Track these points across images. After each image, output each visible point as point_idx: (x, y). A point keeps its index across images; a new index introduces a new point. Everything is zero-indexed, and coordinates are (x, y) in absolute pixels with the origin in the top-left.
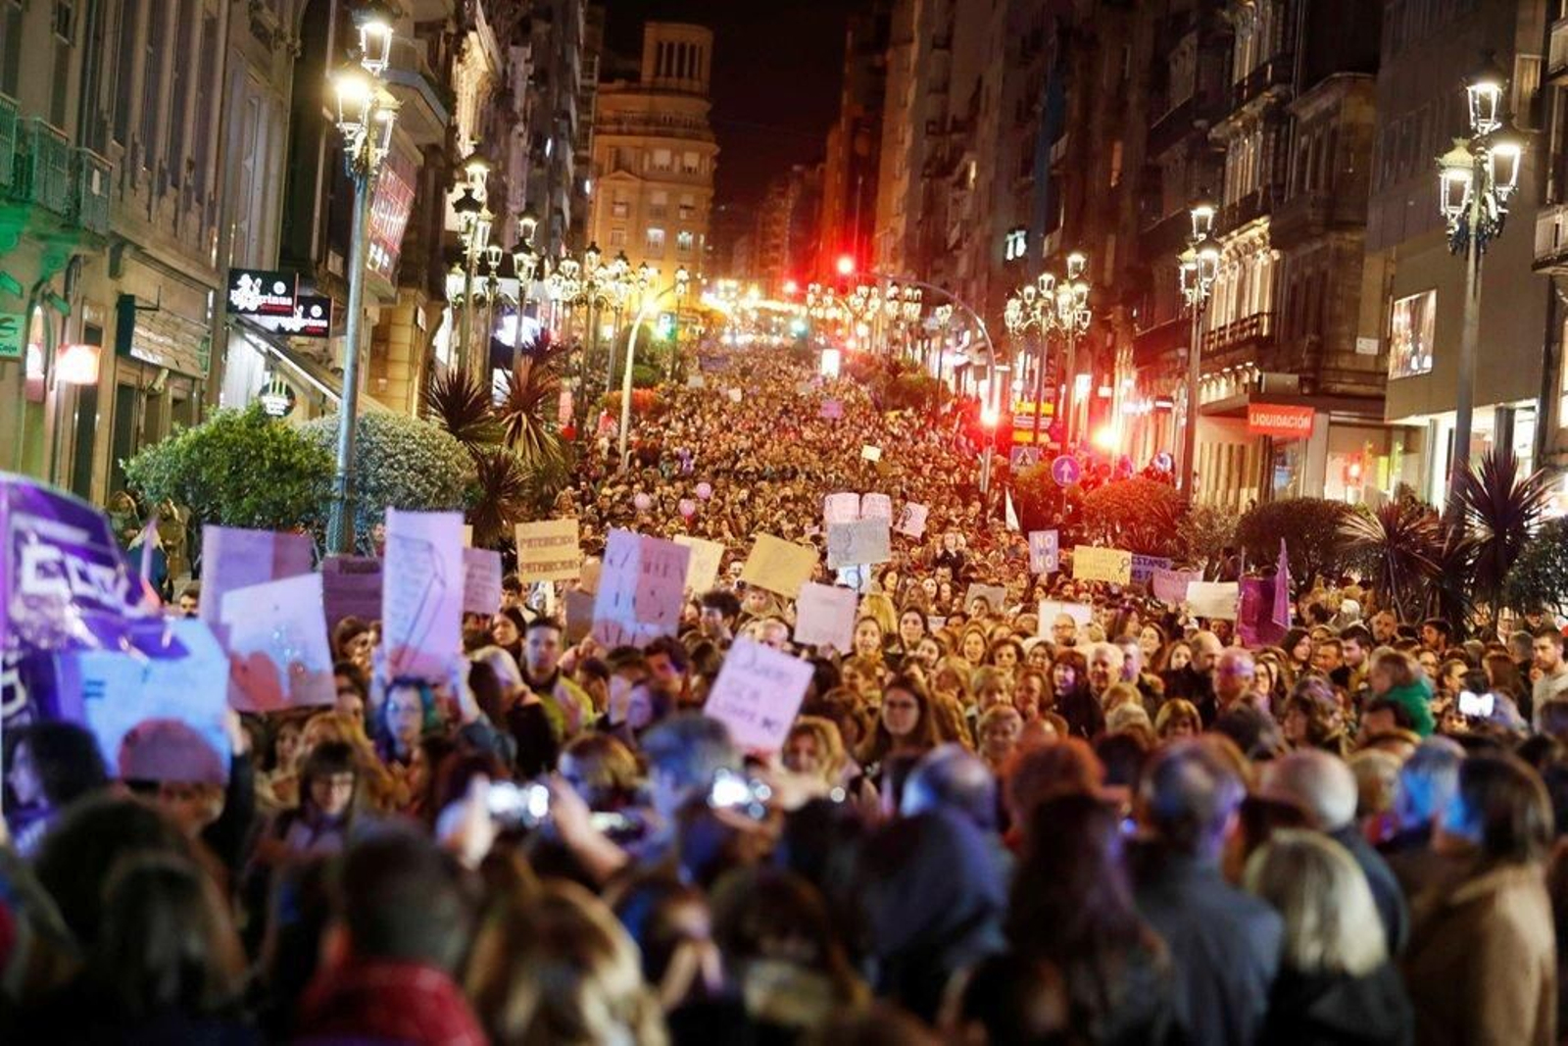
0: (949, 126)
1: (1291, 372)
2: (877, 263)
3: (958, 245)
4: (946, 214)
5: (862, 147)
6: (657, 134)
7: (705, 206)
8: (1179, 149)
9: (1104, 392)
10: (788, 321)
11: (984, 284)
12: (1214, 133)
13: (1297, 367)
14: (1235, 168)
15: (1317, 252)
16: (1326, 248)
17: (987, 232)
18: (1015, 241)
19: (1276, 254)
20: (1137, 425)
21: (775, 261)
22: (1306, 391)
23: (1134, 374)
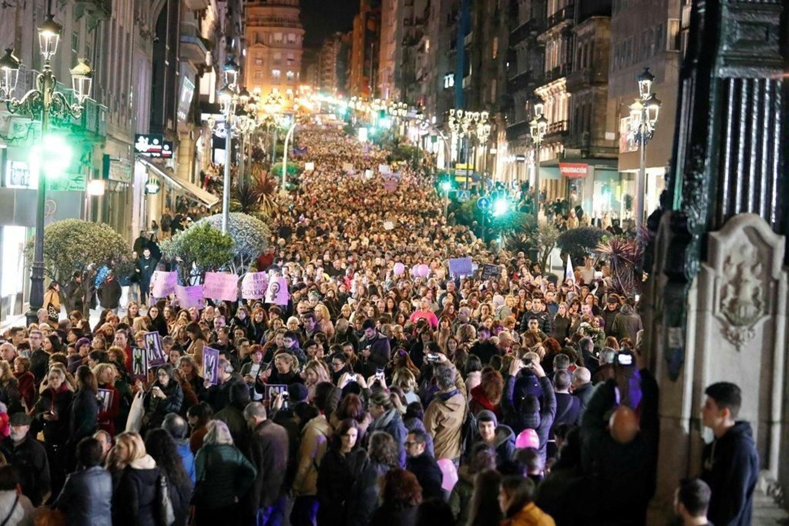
0: (415, 22)
1: (576, 148)
2: (381, 83)
3: (421, 79)
4: (415, 63)
5: (371, 26)
6: (275, 26)
7: (299, 59)
8: (524, 44)
9: (493, 151)
10: (337, 108)
11: (435, 99)
12: (539, 38)
13: (579, 146)
14: (549, 55)
15: (587, 95)
16: (591, 93)
17: (436, 74)
18: (449, 79)
19: (569, 95)
20: (508, 167)
21: (328, 77)
22: (584, 156)
23: (507, 144)
